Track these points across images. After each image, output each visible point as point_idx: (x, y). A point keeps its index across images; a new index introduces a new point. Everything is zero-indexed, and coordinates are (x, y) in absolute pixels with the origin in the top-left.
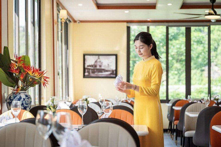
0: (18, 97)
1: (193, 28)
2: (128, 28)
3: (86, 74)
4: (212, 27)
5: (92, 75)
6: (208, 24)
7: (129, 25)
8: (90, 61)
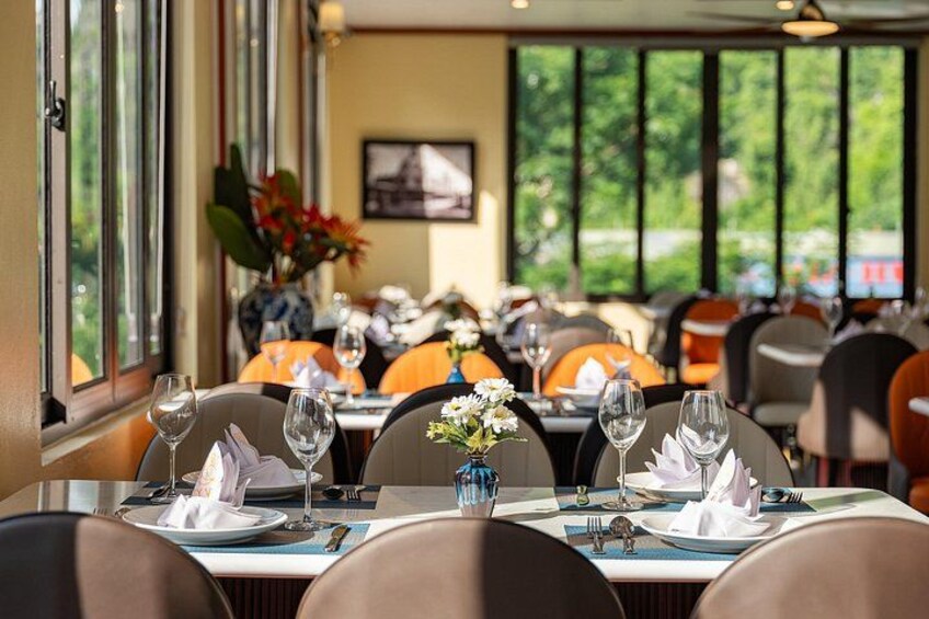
0: (278, 302)
1: (728, 58)
2: (512, 56)
3: (373, 206)
4: (792, 54)
5: (391, 209)
6: (777, 42)
7: (514, 42)
8: (387, 163)
